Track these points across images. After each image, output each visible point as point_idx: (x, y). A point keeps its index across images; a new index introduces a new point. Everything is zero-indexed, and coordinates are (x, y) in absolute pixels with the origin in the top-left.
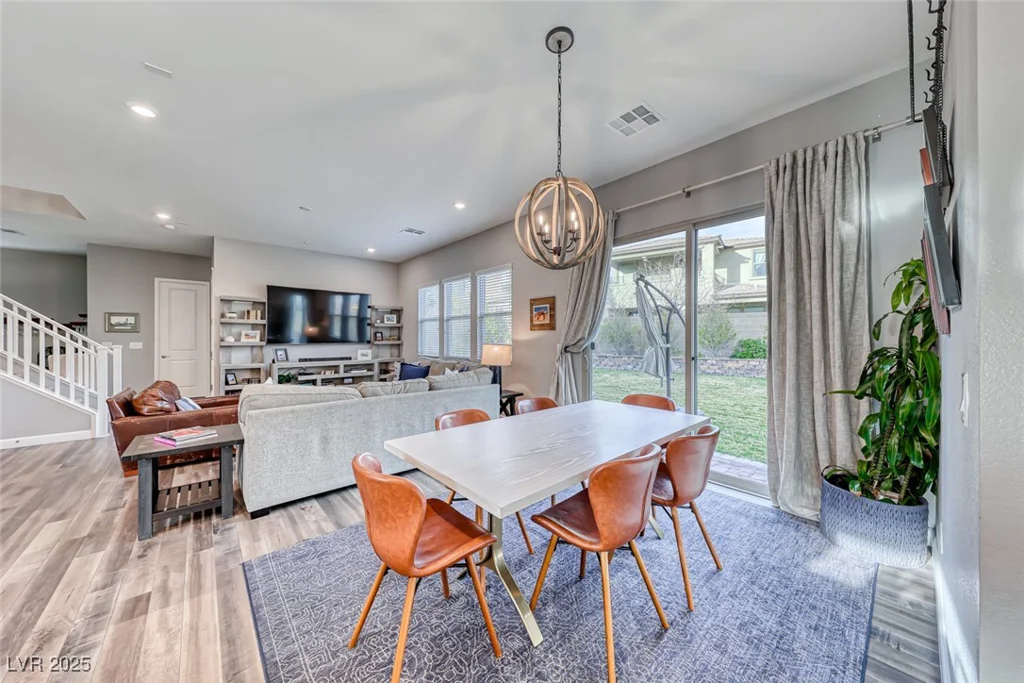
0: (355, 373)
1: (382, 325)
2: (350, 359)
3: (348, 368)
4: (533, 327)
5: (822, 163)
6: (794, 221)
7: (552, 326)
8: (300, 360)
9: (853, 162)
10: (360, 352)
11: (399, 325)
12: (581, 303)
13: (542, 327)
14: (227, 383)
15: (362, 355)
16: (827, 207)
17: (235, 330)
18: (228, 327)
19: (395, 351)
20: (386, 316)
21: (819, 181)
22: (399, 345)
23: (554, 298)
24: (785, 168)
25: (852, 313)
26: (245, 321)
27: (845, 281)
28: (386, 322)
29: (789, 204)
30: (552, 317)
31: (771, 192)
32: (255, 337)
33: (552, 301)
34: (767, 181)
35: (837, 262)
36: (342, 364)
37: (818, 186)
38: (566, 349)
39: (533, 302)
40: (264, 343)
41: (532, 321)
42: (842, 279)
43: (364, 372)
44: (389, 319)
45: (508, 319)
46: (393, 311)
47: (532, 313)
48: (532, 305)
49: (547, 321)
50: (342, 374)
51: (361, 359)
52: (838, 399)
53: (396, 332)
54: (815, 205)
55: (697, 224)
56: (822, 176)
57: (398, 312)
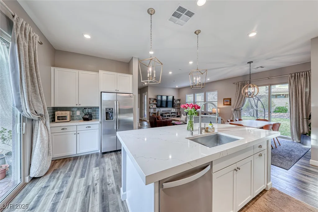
0: (173, 114)
1: (176, 103)
3: (171, 113)
4: (224, 105)
5: (301, 76)
6: (295, 86)
7: (230, 104)
8: (162, 111)
9: (308, 77)
10: (173, 109)
11: (180, 103)
12: (240, 100)
13: (227, 105)
16: (303, 84)
17: (151, 105)
19: (178, 109)
21: (301, 79)
23: (231, 98)
24: (293, 76)
25: (308, 104)
26: (153, 103)
27: (307, 98)
29: (294, 83)
30: (230, 103)
31: (290, 80)
32: (155, 106)
33: (230, 99)
34: (289, 78)
35: (305, 95)
36: (170, 112)
37: (301, 80)
38: (235, 110)
39: (224, 99)
40: (156, 108)
41: (224, 103)
42: (306, 98)
43: (174, 114)
44: (178, 102)
45: (217, 102)
46: (178, 100)
47: (224, 101)
48: (224, 100)
49: (229, 103)
50: (170, 114)
51: (173, 111)
52: (305, 120)
53: (178, 105)
54: (300, 84)
55: (271, 85)
56: (301, 78)
57: (179, 100)
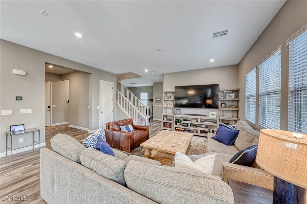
0: (207, 123)
1: (225, 99)
2: (206, 116)
3: (203, 120)
8: (186, 114)
10: (211, 113)
11: (237, 99)
14: (164, 120)
15: (212, 115)
17: (168, 102)
18: (166, 101)
19: (235, 114)
20: (227, 95)
22: (238, 111)
26: (170, 99)
28: (227, 98)
32: (171, 105)
36: (199, 117)
40: (174, 107)
43: (211, 123)
44: (229, 96)
46: (233, 91)
50: (199, 123)
51: (211, 117)
53: (235, 103)
57: (237, 92)
